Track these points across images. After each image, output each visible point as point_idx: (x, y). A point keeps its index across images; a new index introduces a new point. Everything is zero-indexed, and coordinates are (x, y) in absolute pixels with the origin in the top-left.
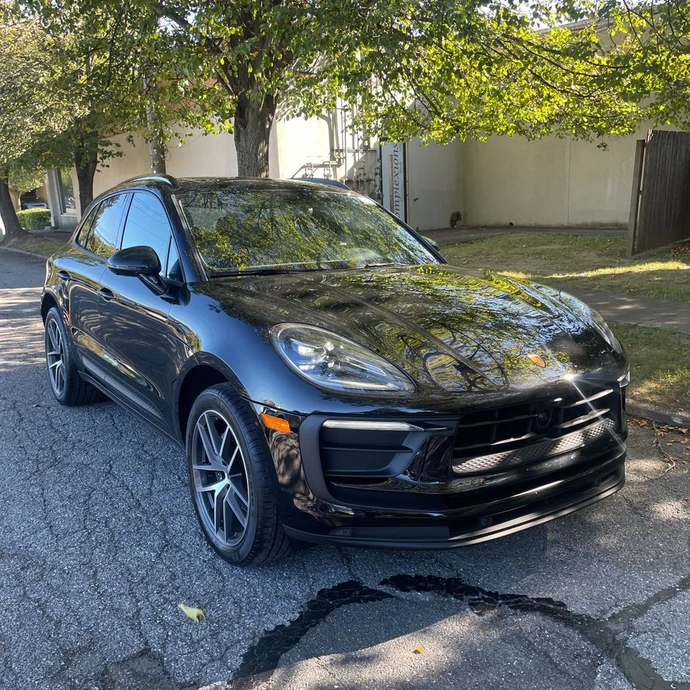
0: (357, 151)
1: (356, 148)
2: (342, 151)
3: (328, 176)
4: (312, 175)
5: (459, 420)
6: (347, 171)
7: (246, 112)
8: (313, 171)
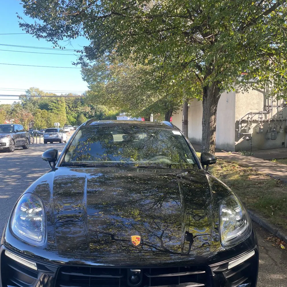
0: (279, 106)
1: (279, 105)
2: (270, 106)
3: (261, 118)
4: (252, 117)
5: (58, 268)
6: (272, 116)
7: (207, 91)
8: (253, 116)
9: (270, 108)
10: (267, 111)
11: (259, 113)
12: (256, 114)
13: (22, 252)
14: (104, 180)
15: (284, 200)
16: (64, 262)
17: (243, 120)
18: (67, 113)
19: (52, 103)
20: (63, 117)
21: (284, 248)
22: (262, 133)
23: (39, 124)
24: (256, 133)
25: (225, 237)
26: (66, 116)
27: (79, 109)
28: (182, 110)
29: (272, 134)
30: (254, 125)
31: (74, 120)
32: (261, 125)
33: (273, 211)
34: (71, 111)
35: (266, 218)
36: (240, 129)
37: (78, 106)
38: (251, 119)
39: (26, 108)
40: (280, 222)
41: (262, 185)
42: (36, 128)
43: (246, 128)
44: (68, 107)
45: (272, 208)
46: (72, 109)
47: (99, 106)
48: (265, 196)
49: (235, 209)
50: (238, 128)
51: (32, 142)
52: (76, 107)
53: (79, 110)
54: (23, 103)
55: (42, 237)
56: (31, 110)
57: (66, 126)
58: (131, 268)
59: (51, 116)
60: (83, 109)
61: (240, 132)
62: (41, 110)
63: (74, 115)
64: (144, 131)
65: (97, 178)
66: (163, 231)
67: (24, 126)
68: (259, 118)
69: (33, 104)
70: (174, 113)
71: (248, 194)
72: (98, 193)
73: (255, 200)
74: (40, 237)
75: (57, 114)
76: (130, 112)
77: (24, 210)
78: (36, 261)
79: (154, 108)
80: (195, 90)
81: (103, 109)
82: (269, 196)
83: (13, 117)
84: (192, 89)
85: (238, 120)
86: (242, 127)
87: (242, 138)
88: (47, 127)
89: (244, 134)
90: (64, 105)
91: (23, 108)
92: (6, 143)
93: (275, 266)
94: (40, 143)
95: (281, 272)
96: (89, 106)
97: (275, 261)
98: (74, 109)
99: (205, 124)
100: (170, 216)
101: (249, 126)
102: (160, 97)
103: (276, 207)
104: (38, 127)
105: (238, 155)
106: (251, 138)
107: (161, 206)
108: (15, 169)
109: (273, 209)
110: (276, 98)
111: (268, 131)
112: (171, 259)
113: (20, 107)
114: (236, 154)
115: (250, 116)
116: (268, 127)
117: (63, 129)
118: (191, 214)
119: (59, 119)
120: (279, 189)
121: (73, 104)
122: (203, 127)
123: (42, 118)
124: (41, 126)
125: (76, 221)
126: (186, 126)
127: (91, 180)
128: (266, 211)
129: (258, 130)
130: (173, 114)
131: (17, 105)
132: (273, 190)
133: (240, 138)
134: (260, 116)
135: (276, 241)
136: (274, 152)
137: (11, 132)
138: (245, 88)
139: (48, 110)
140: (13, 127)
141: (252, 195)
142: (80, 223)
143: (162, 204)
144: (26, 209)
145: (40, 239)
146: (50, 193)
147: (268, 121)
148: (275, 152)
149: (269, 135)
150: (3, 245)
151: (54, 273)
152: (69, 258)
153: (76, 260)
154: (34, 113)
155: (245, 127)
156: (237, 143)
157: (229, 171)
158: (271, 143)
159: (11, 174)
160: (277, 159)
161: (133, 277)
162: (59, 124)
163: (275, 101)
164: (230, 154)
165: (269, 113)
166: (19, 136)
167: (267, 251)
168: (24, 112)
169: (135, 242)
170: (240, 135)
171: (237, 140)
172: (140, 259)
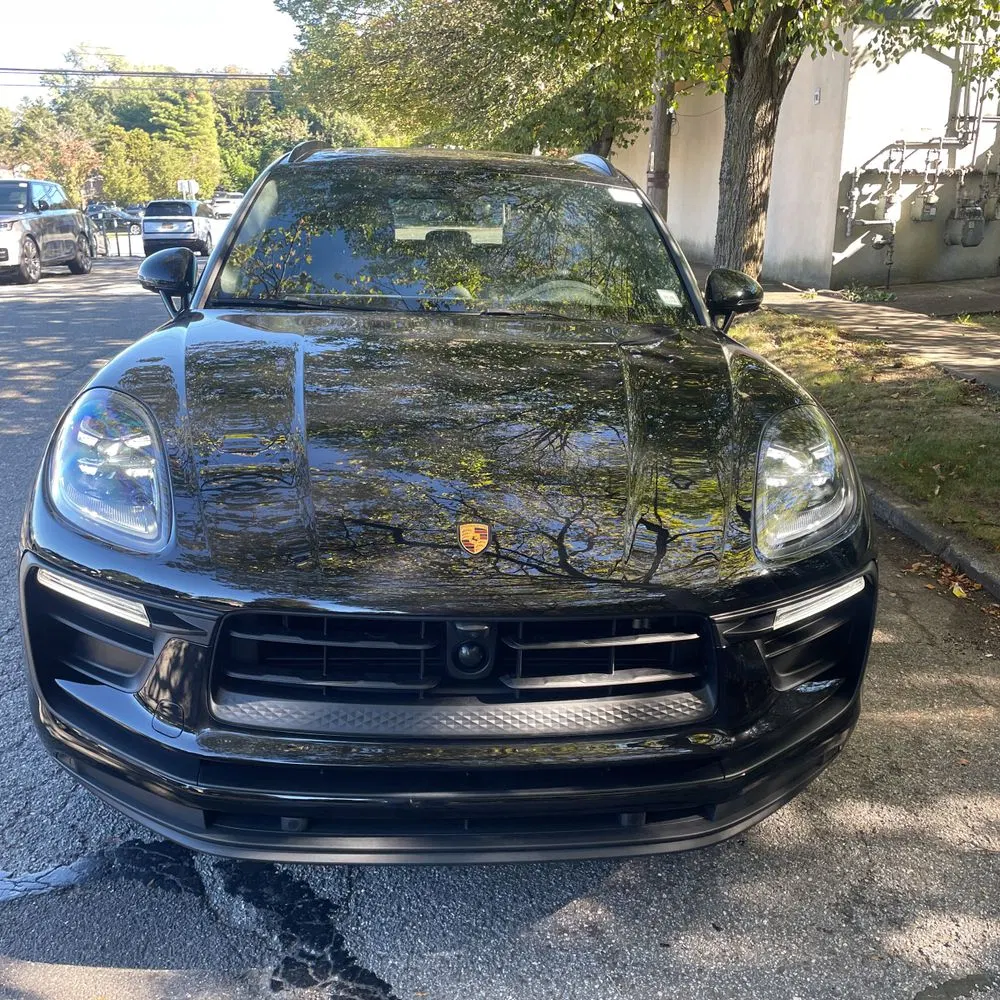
2: (972, 119)
3: (935, 164)
4: (902, 161)
5: (218, 621)
6: (976, 156)
7: (745, 53)
8: (905, 155)
9: (971, 124)
10: (960, 136)
11: (929, 145)
12: (916, 147)
13: (100, 576)
14: (364, 357)
15: (983, 446)
16: (239, 602)
17: (869, 172)
18: (224, 144)
19: (163, 104)
20: (207, 159)
21: (965, 595)
22: (931, 219)
23: (124, 186)
24: (913, 221)
25: (772, 535)
26: (218, 155)
27: (264, 129)
28: (647, 130)
29: (967, 223)
30: (907, 190)
31: (250, 171)
32: (930, 192)
33: (940, 482)
34: (236, 136)
35: (915, 503)
36: (855, 206)
37: (262, 118)
38: (897, 167)
39: (69, 123)
40: (959, 517)
41: (912, 401)
42: (113, 199)
43: (876, 202)
44: (224, 119)
45: (939, 472)
46: (241, 127)
47: (339, 117)
48: (920, 434)
49: (810, 449)
50: (849, 202)
51: (101, 249)
52: (255, 121)
53: (267, 134)
54: (55, 102)
55: (160, 526)
56: (88, 129)
57: (222, 196)
58: (459, 622)
59: (162, 153)
60: (281, 131)
61: (853, 217)
62: (127, 130)
63: (248, 152)
64: (505, 188)
65: (342, 351)
66: (567, 519)
67: (67, 190)
68: (927, 162)
69: (93, 105)
70: (619, 146)
71: (862, 428)
72: (344, 401)
73: (883, 449)
74: (153, 527)
75: (187, 147)
76: (457, 138)
77: (91, 441)
78: (143, 598)
79: (545, 124)
80: (698, 46)
81: (355, 130)
82: (933, 433)
83: (23, 158)
84: (690, 42)
85: (852, 171)
86: (863, 197)
87: (859, 240)
88: (151, 198)
89: (867, 222)
90: (210, 111)
91: (60, 122)
92: (6, 250)
93: (929, 648)
94: (131, 256)
95: (947, 664)
96: (301, 119)
97: (929, 634)
98: (249, 128)
99: (730, 182)
100: (591, 474)
101: (889, 193)
102: (570, 80)
103: (951, 469)
104: (120, 194)
105: (841, 301)
106: (889, 241)
107: (562, 446)
108: (48, 341)
109: (941, 477)
110: (996, 85)
111: (953, 213)
112: (589, 596)
113: (48, 117)
114: (832, 296)
115: (897, 156)
116: (957, 196)
117: (211, 204)
118: (662, 469)
119: (196, 166)
120: (968, 412)
121: (242, 108)
122: (722, 192)
123: (132, 161)
124: (129, 191)
125: (273, 487)
126: (660, 191)
127: (321, 358)
128: (916, 482)
129: (918, 212)
130: (614, 147)
131: (36, 113)
132: (949, 416)
133: (853, 238)
134: (933, 157)
135: (938, 574)
136: (965, 291)
137: (21, 210)
138: (887, 42)
139: (150, 133)
140: (28, 190)
141: (875, 434)
142: (286, 493)
143: (566, 437)
144: (97, 440)
145: (154, 532)
146: (175, 396)
147: (957, 175)
148: (969, 291)
149: (957, 230)
150: (28, 554)
151: (205, 634)
152: (254, 590)
153: (279, 596)
154: (102, 143)
155: (872, 199)
156: (839, 257)
157: (803, 353)
158: (960, 257)
159: (36, 357)
160: (974, 314)
161: (464, 651)
162: (196, 188)
163: (991, 96)
164: (813, 297)
165: (966, 144)
166: (52, 226)
167: (907, 602)
168: (65, 137)
169: (472, 542)
170: (852, 227)
171: (840, 246)
172: (490, 595)
